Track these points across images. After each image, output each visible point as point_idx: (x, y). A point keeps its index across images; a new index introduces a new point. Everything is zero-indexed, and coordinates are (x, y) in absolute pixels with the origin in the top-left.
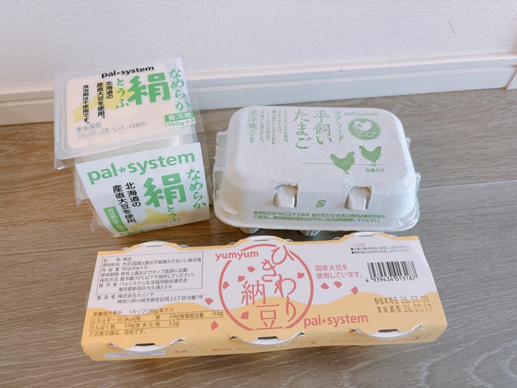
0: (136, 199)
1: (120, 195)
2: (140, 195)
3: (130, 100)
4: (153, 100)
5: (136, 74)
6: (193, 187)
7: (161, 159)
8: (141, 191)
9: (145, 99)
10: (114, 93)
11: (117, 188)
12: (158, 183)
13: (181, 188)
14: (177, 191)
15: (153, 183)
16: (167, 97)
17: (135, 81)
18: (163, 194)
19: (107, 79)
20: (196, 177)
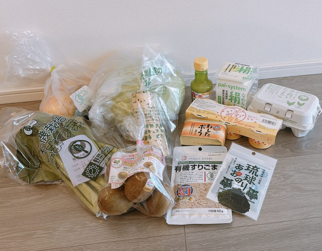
0: (227, 96)
1: (223, 93)
2: (228, 96)
3: (238, 71)
4: (243, 73)
5: (244, 66)
6: (242, 100)
7: (237, 87)
8: (229, 94)
9: (242, 72)
10: (235, 68)
11: (223, 91)
12: (234, 95)
13: (239, 98)
14: (238, 99)
15: (233, 93)
16: (247, 73)
17: (242, 67)
18: (234, 98)
19: (236, 65)
20: (244, 97)
